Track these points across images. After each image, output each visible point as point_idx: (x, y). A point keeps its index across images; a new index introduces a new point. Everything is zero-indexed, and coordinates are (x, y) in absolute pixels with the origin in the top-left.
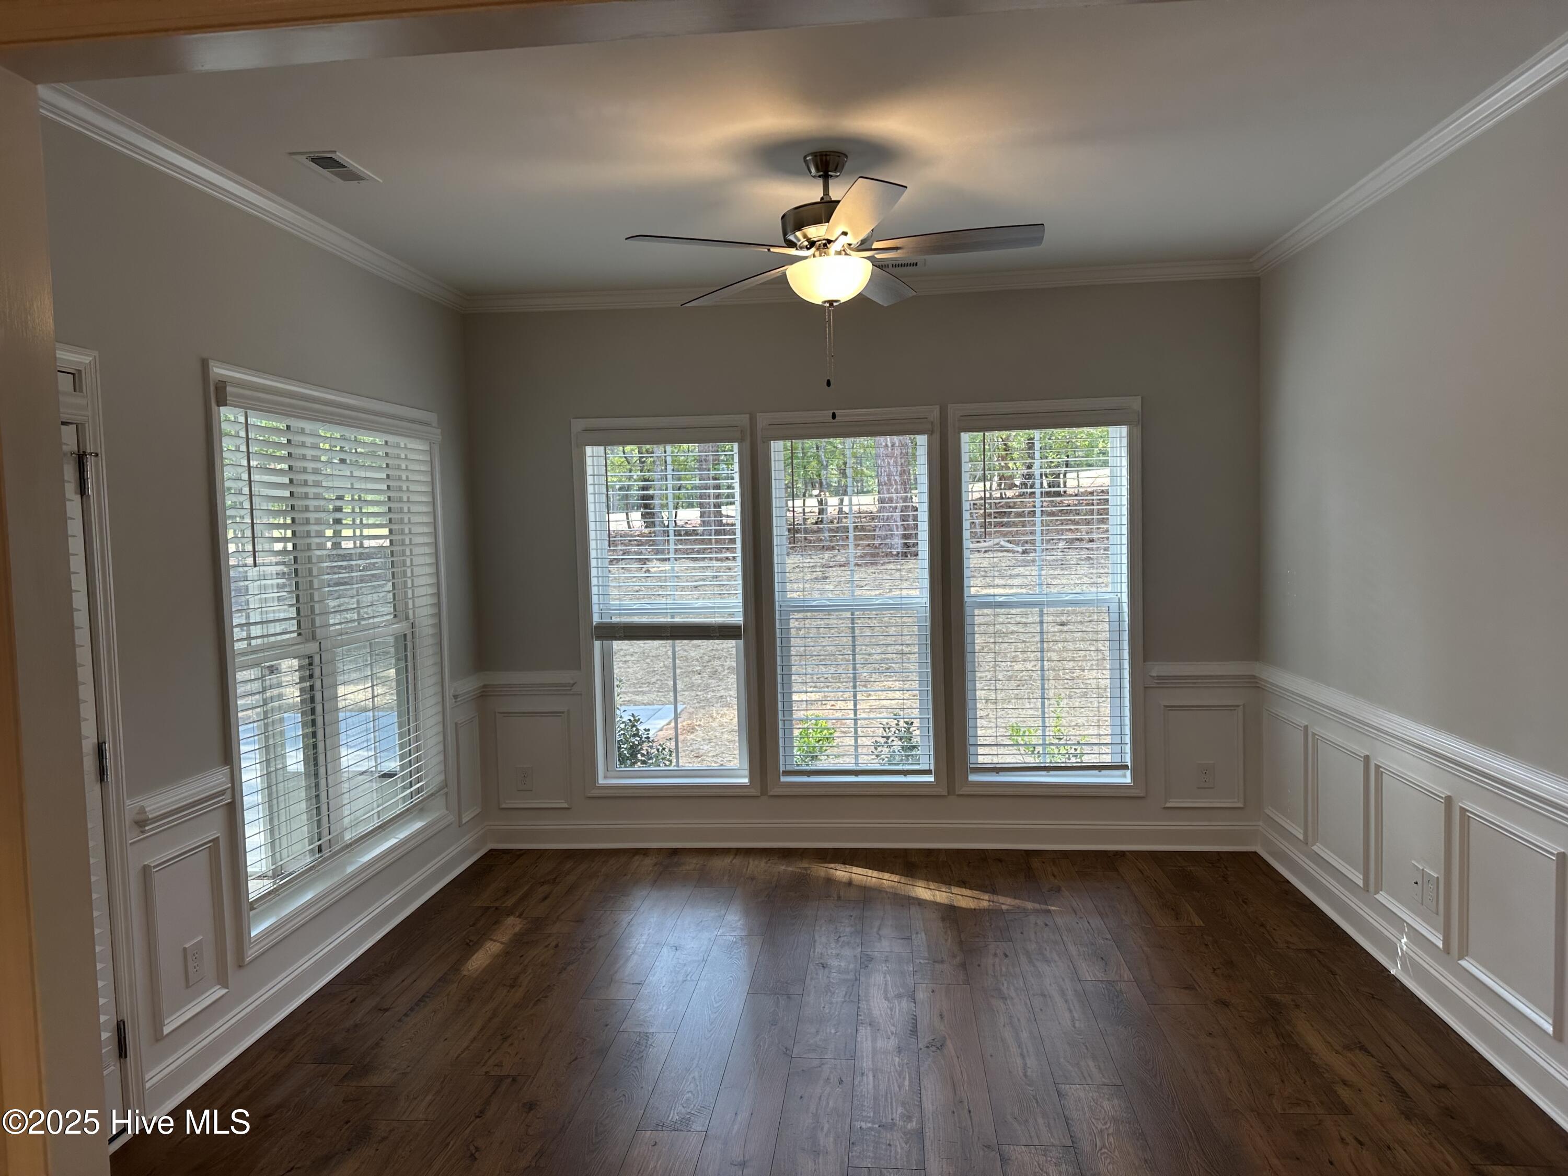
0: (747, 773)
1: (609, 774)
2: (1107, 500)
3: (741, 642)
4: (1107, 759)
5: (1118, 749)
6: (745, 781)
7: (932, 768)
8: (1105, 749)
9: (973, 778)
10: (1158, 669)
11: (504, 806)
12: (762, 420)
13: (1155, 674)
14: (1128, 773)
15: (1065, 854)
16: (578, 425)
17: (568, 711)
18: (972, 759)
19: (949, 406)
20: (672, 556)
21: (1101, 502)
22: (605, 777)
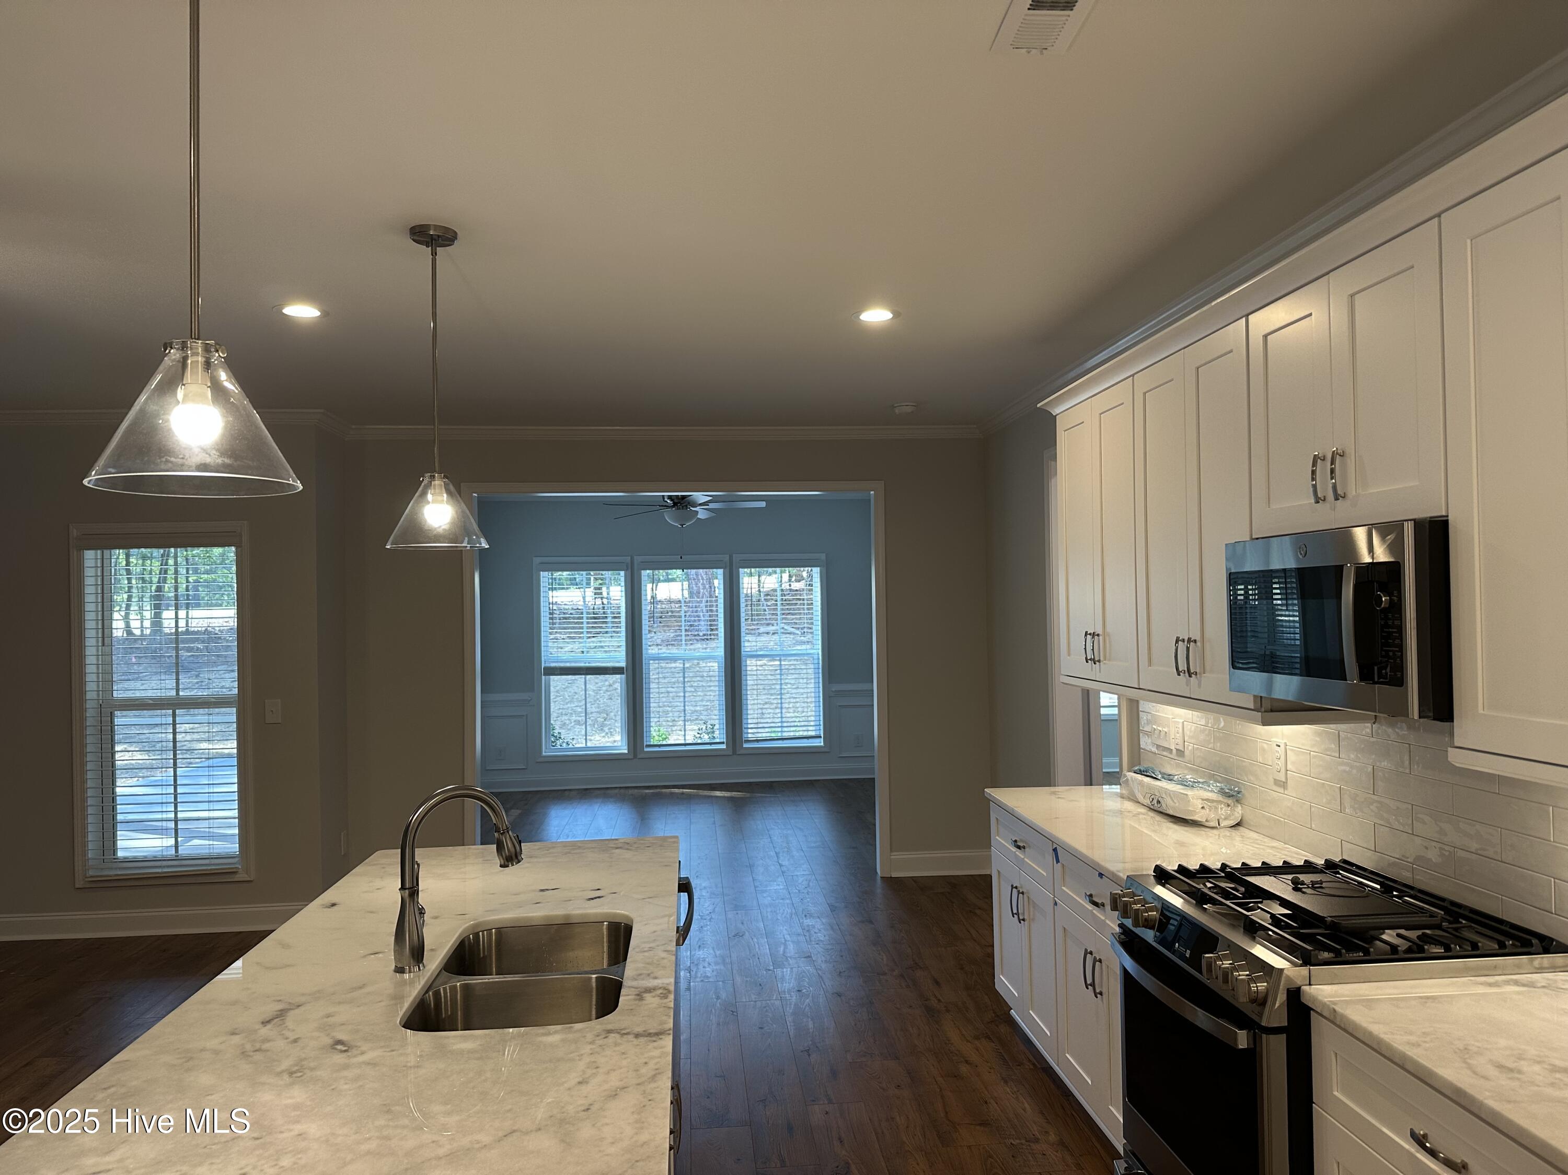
0: (626, 747)
1: (547, 750)
2: (812, 603)
3: (624, 676)
4: (813, 733)
5: (818, 728)
6: (626, 751)
7: (725, 741)
8: (811, 728)
9: (745, 745)
10: (836, 687)
11: (488, 768)
12: (638, 559)
13: (833, 690)
14: (822, 740)
15: (791, 781)
16: (537, 560)
17: (527, 715)
18: (745, 736)
19: (734, 555)
20: (585, 630)
21: (808, 604)
22: (545, 752)
